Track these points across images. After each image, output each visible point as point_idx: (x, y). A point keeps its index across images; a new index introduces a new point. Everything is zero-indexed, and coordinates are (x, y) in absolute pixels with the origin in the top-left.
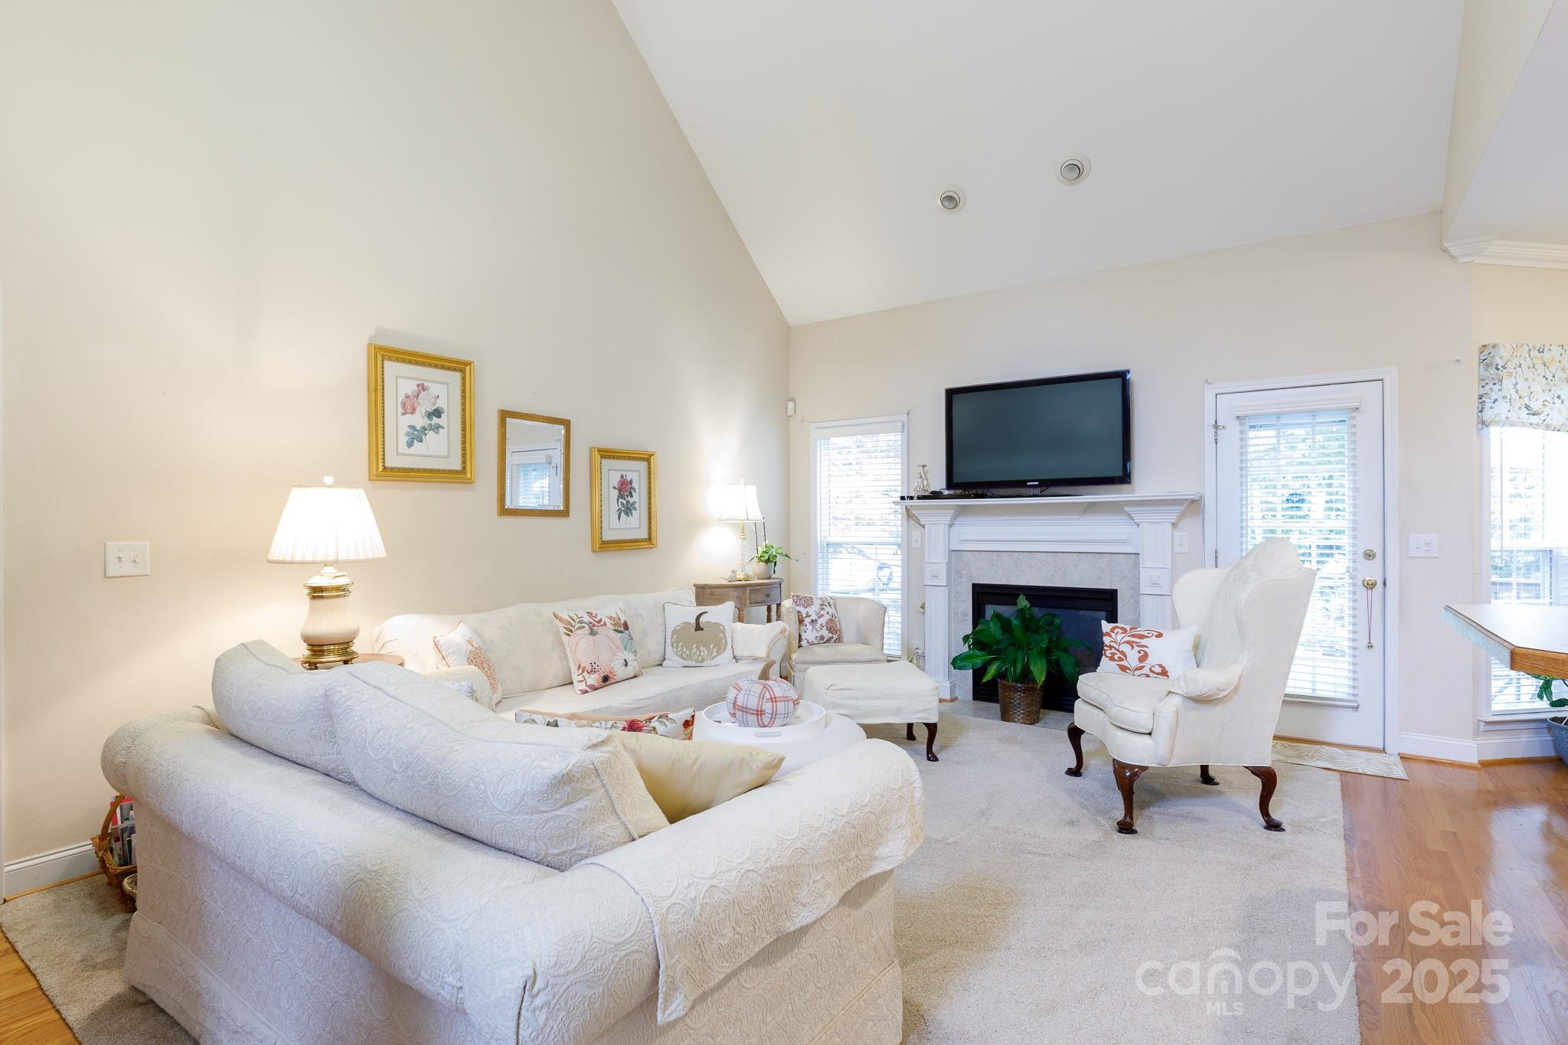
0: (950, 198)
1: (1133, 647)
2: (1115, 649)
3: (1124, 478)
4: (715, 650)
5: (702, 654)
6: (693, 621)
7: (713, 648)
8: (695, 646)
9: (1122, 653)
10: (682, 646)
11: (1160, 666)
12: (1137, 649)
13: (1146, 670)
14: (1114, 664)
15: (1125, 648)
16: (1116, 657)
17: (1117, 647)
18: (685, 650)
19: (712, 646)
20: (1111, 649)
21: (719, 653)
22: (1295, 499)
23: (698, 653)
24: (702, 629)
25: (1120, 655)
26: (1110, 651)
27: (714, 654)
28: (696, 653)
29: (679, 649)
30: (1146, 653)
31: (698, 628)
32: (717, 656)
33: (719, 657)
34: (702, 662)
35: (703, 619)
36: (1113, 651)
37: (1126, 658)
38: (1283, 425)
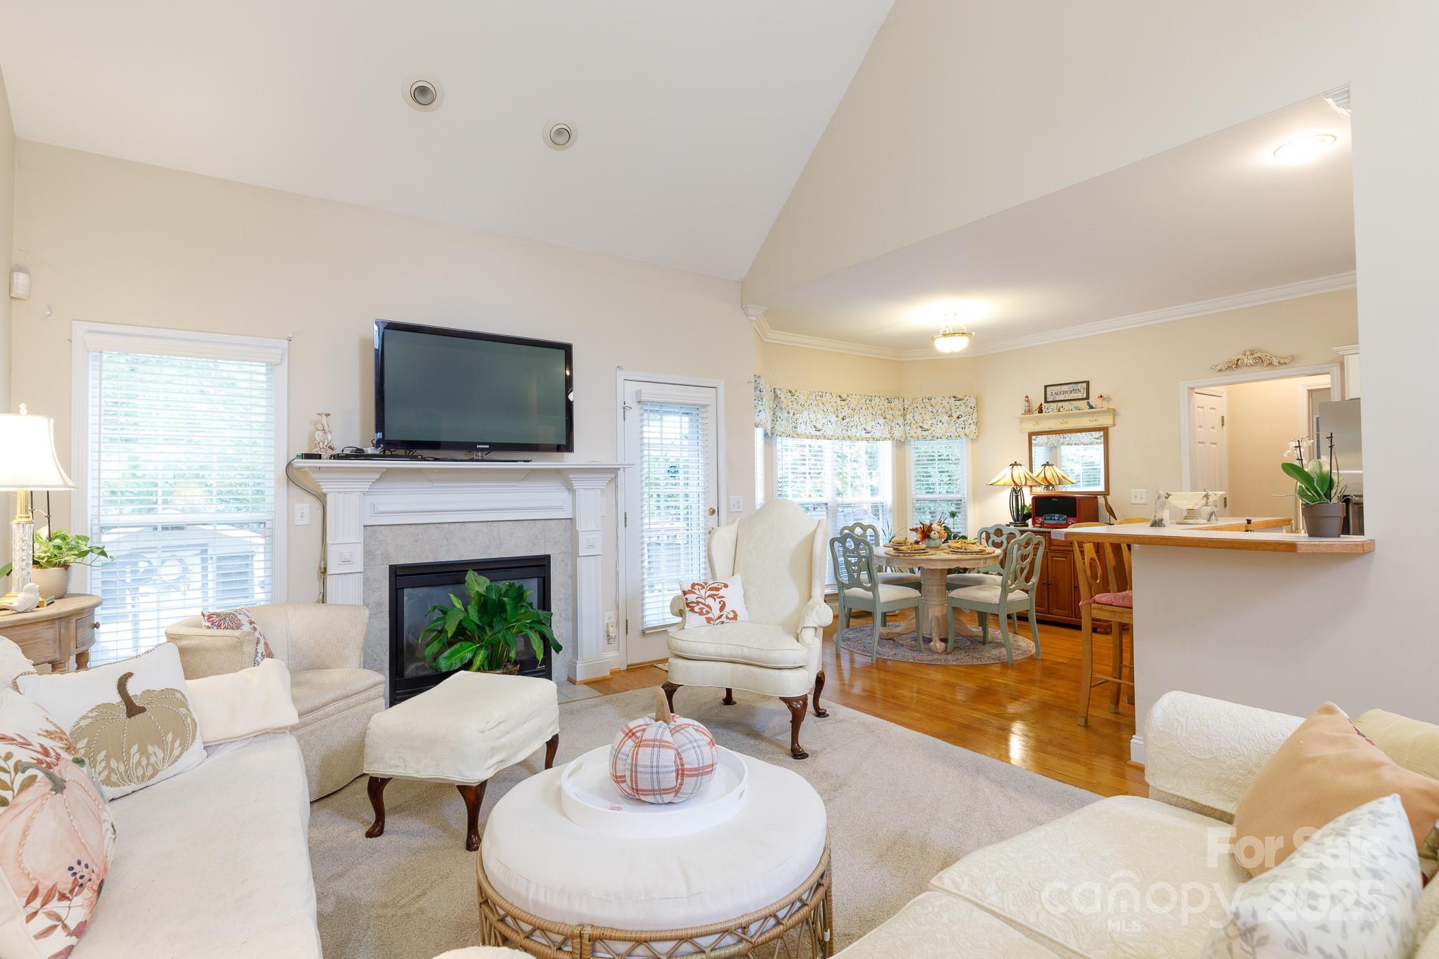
0: (423, 90)
1: (715, 600)
2: (703, 604)
3: (567, 447)
4: (177, 743)
5: (153, 760)
6: (116, 698)
7: (173, 742)
8: (135, 748)
9: (709, 606)
10: (107, 758)
11: (733, 611)
12: (718, 600)
13: (723, 619)
14: (703, 617)
15: (710, 601)
16: (704, 611)
17: (703, 602)
18: (113, 764)
19: (170, 737)
20: (698, 605)
21: (184, 747)
22: (673, 470)
23: (144, 762)
24: (142, 710)
25: (707, 609)
26: (698, 607)
27: (176, 752)
28: (139, 763)
29: (100, 767)
30: (724, 602)
31: (133, 709)
32: (181, 754)
33: (185, 754)
34: (152, 776)
35: (133, 688)
36: (701, 606)
37: (711, 609)
38: (665, 412)
